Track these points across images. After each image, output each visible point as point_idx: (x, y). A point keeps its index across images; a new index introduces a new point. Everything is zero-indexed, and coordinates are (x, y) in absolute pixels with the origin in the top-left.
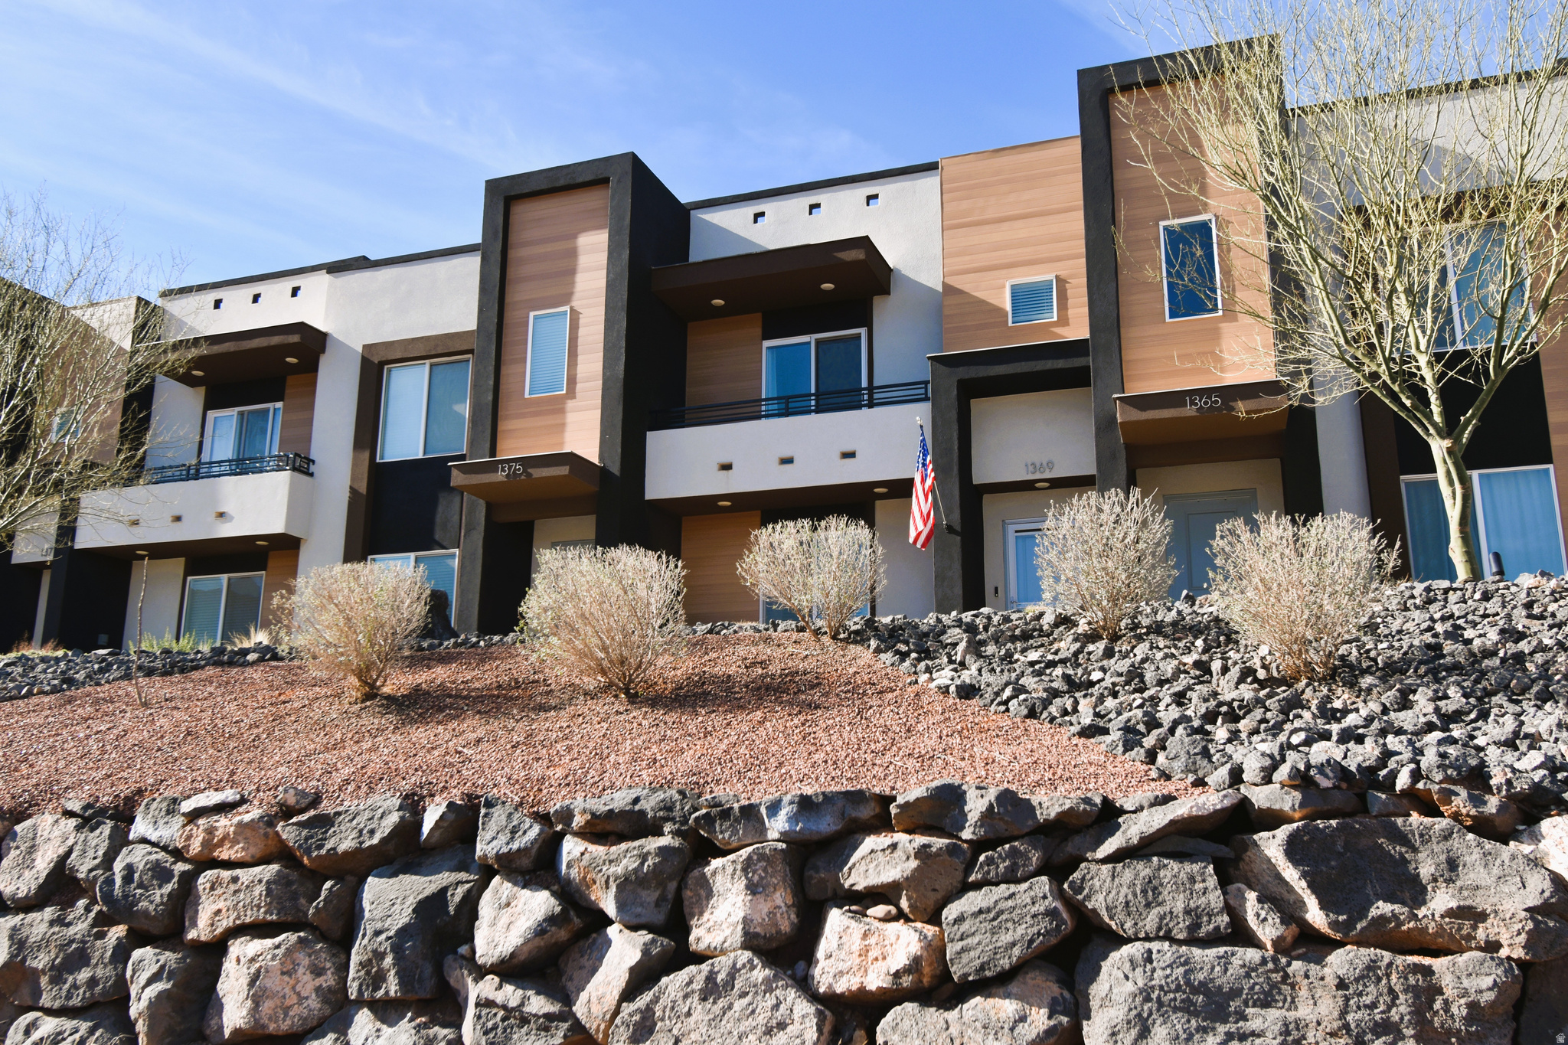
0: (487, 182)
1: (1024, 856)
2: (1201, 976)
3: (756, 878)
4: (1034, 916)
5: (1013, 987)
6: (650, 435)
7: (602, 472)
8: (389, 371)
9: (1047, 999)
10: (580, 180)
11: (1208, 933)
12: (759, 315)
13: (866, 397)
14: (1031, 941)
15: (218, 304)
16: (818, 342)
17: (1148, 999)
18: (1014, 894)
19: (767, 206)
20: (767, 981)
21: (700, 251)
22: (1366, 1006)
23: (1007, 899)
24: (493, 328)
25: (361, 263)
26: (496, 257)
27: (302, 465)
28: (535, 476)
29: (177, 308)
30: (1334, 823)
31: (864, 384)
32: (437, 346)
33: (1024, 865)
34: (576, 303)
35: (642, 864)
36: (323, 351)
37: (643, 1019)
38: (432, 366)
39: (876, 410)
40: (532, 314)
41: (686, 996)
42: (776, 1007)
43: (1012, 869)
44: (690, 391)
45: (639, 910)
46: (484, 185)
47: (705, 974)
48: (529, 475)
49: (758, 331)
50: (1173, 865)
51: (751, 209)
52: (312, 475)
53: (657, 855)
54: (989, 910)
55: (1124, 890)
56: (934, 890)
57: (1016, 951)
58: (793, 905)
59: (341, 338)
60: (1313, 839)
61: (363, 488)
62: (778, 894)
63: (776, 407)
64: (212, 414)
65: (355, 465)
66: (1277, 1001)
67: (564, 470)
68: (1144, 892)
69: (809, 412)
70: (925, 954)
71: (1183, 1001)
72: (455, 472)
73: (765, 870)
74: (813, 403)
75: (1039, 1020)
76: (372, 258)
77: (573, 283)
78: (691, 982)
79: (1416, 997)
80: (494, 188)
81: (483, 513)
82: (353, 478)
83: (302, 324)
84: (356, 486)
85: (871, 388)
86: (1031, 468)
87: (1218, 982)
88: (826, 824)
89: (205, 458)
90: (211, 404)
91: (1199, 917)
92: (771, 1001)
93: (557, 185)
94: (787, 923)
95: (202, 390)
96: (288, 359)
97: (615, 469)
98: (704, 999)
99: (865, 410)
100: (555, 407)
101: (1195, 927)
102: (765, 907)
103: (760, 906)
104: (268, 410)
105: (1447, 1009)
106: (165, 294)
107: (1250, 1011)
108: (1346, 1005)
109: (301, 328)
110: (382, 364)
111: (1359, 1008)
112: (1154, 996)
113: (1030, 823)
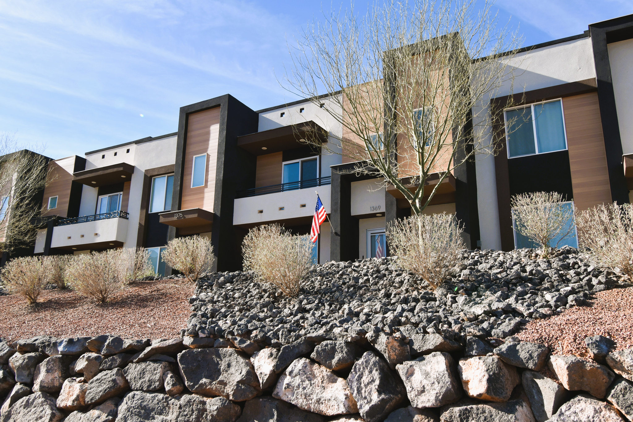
0: (181, 108)
1: (116, 360)
2: (145, 404)
3: (50, 367)
4: (109, 382)
5: (101, 407)
6: (235, 200)
7: (213, 216)
8: (155, 179)
9: (109, 411)
10: (211, 106)
11: (152, 389)
12: (282, 152)
13: (318, 182)
14: (106, 390)
15: (103, 157)
16: (302, 162)
17: (129, 411)
18: (107, 374)
19: (285, 110)
20: (42, 402)
21: (262, 128)
22: (184, 415)
23: (105, 375)
24: (180, 163)
25: (150, 139)
26: (183, 136)
27: (124, 215)
28: (186, 218)
29: (90, 159)
30: (200, 350)
31: (318, 177)
32: (169, 169)
33: (115, 364)
34: (209, 152)
35: (23, 362)
36: (133, 173)
37: (8, 414)
38: (168, 177)
39: (322, 187)
40: (194, 157)
41: (20, 407)
42: (42, 411)
43: (111, 365)
44: (257, 182)
45: (23, 378)
46: (179, 109)
47: (27, 399)
48: (185, 217)
49: (281, 158)
50: (152, 364)
51: (279, 112)
52: (128, 219)
53: (27, 359)
54: (99, 379)
55: (136, 373)
56: (91, 372)
57: (101, 393)
58: (61, 377)
59: (139, 168)
60: (189, 355)
61: (143, 223)
62: (56, 373)
63: (288, 187)
64: (100, 197)
65: (141, 215)
66: (164, 413)
67: (195, 215)
68: (140, 373)
69: (298, 188)
70: (81, 394)
71: (138, 412)
72: (161, 217)
73: (53, 364)
74: (299, 185)
75: (104, 417)
76: (153, 137)
77: (208, 144)
78: (23, 402)
79: (199, 412)
80: (182, 109)
81: (175, 232)
82: (140, 220)
83: (124, 163)
84: (141, 223)
85: (320, 178)
86: (372, 209)
87: (149, 405)
88: (75, 349)
89: (98, 213)
90: (100, 193)
91: (152, 383)
92: (41, 409)
93: (203, 108)
94: (58, 383)
95: (97, 188)
96: (122, 176)
97: (218, 214)
98: (24, 408)
99: (318, 187)
100: (201, 191)
101: (149, 386)
102: (50, 377)
103: (49, 377)
104: (118, 195)
105: (206, 417)
106: (87, 154)
107: (156, 416)
108: (179, 415)
109: (124, 165)
110: (151, 177)
111: (182, 416)
112: (131, 410)
113: (120, 349)
